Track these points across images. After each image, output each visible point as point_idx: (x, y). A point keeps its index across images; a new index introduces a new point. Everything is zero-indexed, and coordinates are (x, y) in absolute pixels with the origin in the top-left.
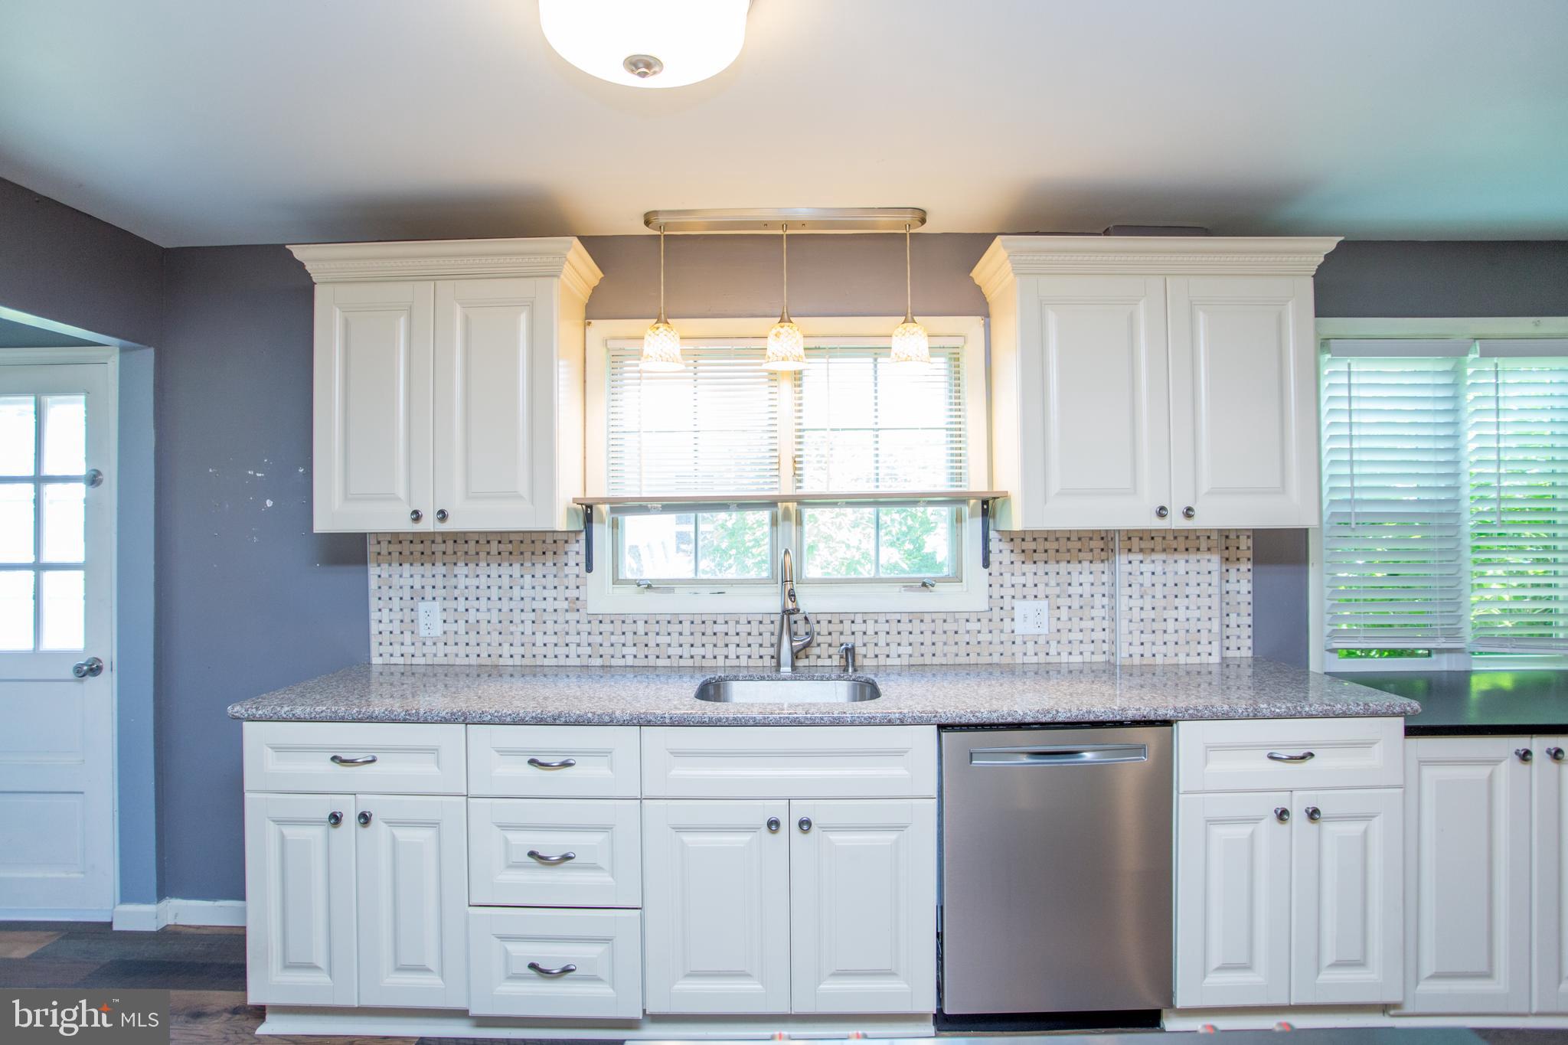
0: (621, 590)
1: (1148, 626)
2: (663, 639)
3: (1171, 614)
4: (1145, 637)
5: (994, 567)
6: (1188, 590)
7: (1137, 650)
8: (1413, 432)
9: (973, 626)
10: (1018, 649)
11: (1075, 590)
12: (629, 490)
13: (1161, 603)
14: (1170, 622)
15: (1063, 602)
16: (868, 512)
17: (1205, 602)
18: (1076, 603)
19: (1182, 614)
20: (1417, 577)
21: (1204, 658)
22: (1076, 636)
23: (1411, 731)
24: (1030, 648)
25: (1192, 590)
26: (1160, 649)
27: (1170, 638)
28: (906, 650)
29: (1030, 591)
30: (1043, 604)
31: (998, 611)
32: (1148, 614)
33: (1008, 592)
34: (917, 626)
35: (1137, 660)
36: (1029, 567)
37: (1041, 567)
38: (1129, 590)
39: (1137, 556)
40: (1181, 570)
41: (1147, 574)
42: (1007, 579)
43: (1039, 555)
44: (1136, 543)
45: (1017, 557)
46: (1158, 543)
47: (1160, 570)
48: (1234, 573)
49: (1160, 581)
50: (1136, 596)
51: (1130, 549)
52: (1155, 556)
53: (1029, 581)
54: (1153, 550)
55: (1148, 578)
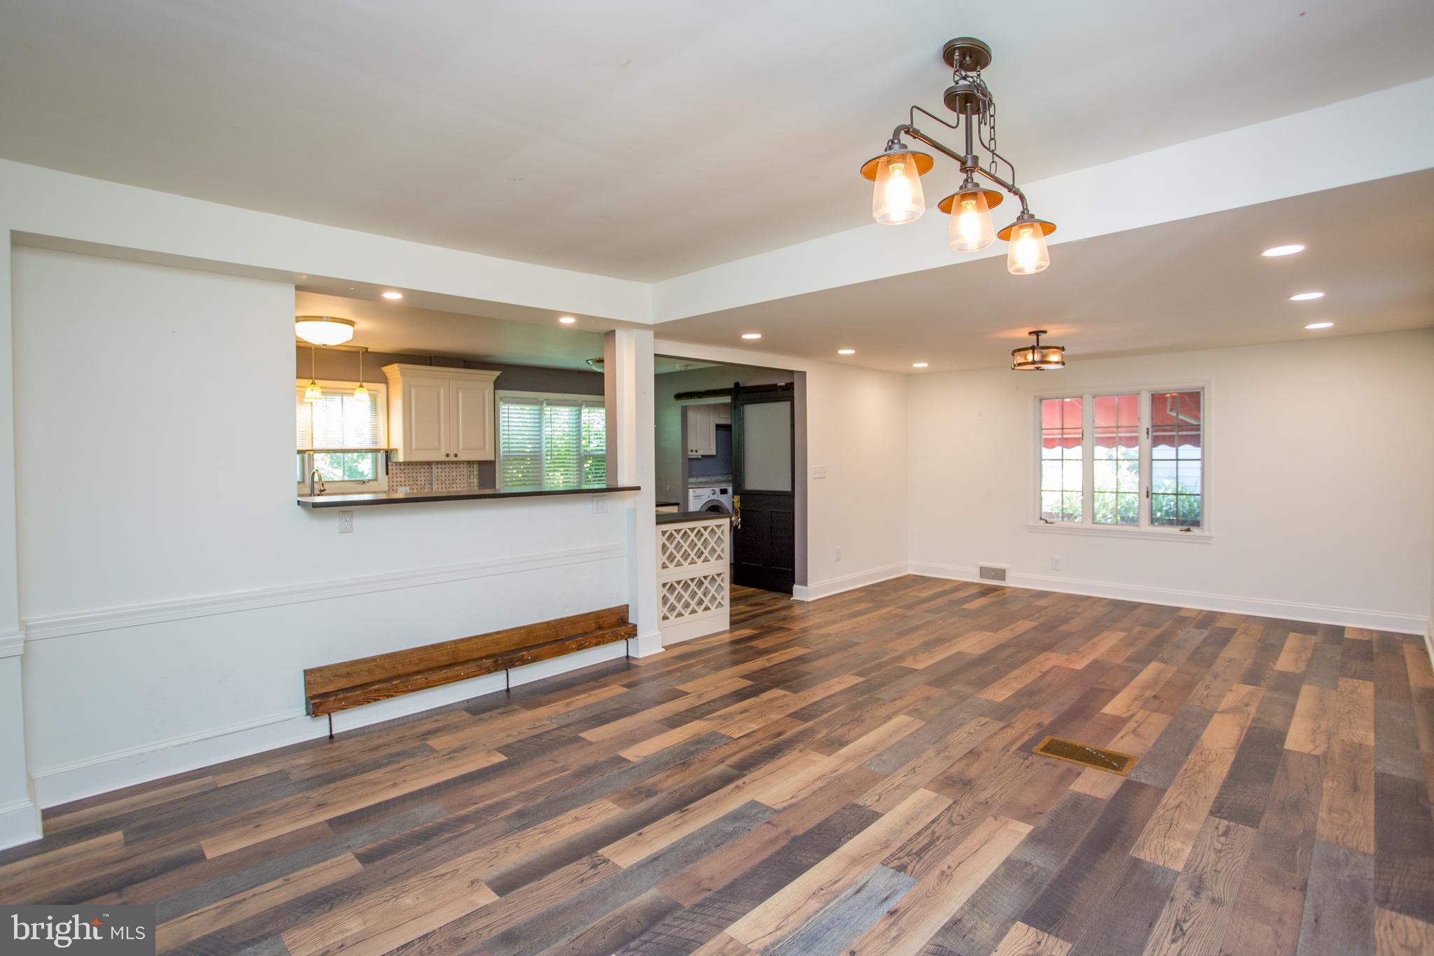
5: (390, 475)
6: (457, 481)
11: (419, 483)
15: (415, 487)
17: (462, 485)
29: (403, 483)
30: (407, 488)
31: (391, 490)
33: (395, 483)
36: (403, 475)
37: (407, 475)
38: (437, 482)
39: (439, 470)
40: (455, 475)
41: (443, 477)
42: (395, 479)
43: (406, 471)
44: (439, 466)
45: (398, 471)
46: (447, 466)
47: (447, 475)
48: (472, 476)
49: (447, 478)
50: (440, 483)
51: (437, 468)
52: (446, 470)
53: (403, 479)
54: (445, 468)
55: (443, 479)
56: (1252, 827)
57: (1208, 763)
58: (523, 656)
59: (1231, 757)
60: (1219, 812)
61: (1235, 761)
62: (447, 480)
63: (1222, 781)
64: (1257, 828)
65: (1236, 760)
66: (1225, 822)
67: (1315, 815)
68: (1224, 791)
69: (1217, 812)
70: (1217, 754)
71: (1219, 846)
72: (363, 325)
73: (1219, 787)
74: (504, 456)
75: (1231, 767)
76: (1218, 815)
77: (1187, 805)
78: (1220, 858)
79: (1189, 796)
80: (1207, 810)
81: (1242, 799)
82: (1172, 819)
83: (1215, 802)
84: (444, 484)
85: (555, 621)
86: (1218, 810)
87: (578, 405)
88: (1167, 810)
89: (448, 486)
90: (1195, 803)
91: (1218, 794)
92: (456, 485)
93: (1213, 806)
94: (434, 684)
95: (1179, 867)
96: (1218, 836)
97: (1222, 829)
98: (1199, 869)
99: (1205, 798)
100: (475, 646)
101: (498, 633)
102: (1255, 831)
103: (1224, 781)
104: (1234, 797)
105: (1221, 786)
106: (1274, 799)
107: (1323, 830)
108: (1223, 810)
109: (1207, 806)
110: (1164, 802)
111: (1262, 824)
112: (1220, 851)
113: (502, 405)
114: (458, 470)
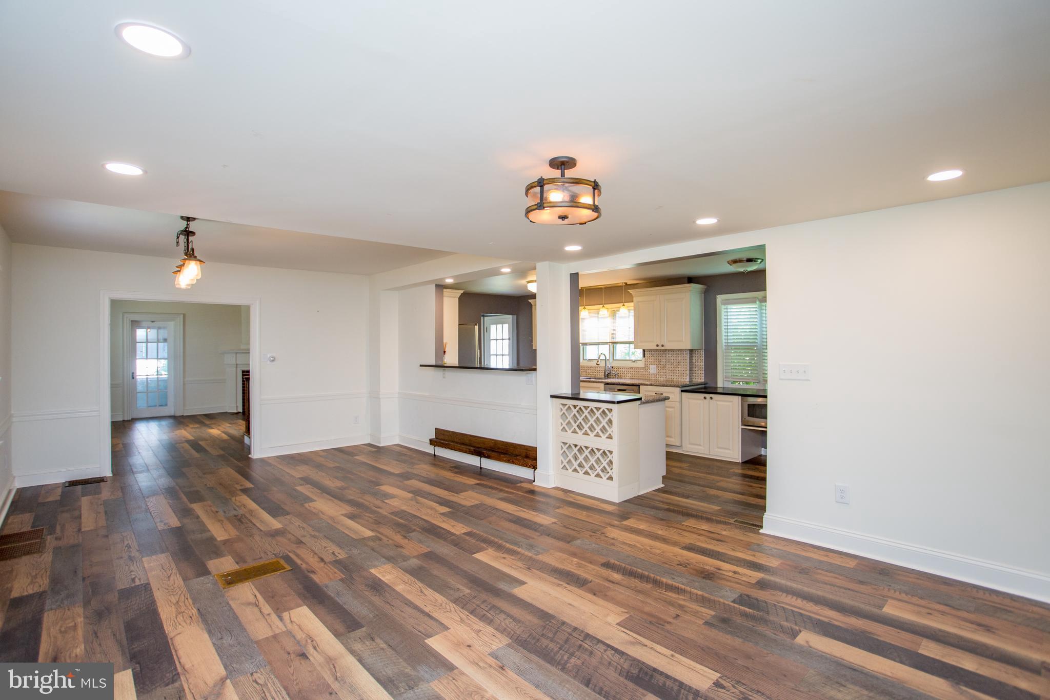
0: (585, 361)
1: (673, 372)
2: (589, 371)
3: (677, 369)
4: (672, 374)
5: (646, 357)
6: (681, 364)
7: (670, 377)
8: (748, 320)
9: (642, 370)
10: (651, 376)
12: (587, 341)
13: (675, 366)
14: (677, 371)
15: (659, 366)
16: (628, 345)
17: (685, 366)
18: (662, 366)
19: (680, 369)
20: (742, 363)
21: (685, 380)
22: (662, 374)
23: (682, 391)
24: (653, 376)
25: (682, 364)
26: (675, 377)
27: (677, 375)
28: (630, 375)
29: (653, 363)
30: (655, 366)
31: (646, 367)
32: (673, 369)
33: (649, 363)
34: (632, 370)
35: (670, 379)
36: (653, 358)
37: (655, 358)
38: (668, 363)
42: (649, 360)
43: (655, 355)
45: (651, 355)
48: (699, 360)
53: (653, 361)
55: (672, 361)
56: (122, 589)
57: (179, 613)
59: (168, 628)
60: (145, 586)
61: (163, 627)
63: (158, 604)
64: (118, 590)
65: (161, 627)
66: (137, 584)
67: (86, 617)
68: (151, 598)
69: (145, 585)
70: (180, 624)
71: (133, 573)
73: (157, 600)
74: (725, 346)
75: (160, 619)
76: (144, 585)
77: (165, 580)
78: (129, 570)
79: (168, 585)
80: (151, 583)
81: (137, 600)
82: (165, 571)
83: (151, 590)
84: (673, 365)
86: (147, 587)
88: (172, 573)
90: (162, 584)
91: (153, 595)
93: (150, 587)
95: (144, 559)
96: (136, 577)
97: (137, 580)
98: (135, 563)
99: (159, 589)
102: (118, 588)
103: (157, 606)
104: (143, 599)
105: (155, 601)
106: (116, 612)
107: (80, 610)
108: (143, 588)
109: (154, 586)
110: (178, 575)
111: (117, 594)
112: (131, 572)
113: (723, 307)
114: (682, 356)
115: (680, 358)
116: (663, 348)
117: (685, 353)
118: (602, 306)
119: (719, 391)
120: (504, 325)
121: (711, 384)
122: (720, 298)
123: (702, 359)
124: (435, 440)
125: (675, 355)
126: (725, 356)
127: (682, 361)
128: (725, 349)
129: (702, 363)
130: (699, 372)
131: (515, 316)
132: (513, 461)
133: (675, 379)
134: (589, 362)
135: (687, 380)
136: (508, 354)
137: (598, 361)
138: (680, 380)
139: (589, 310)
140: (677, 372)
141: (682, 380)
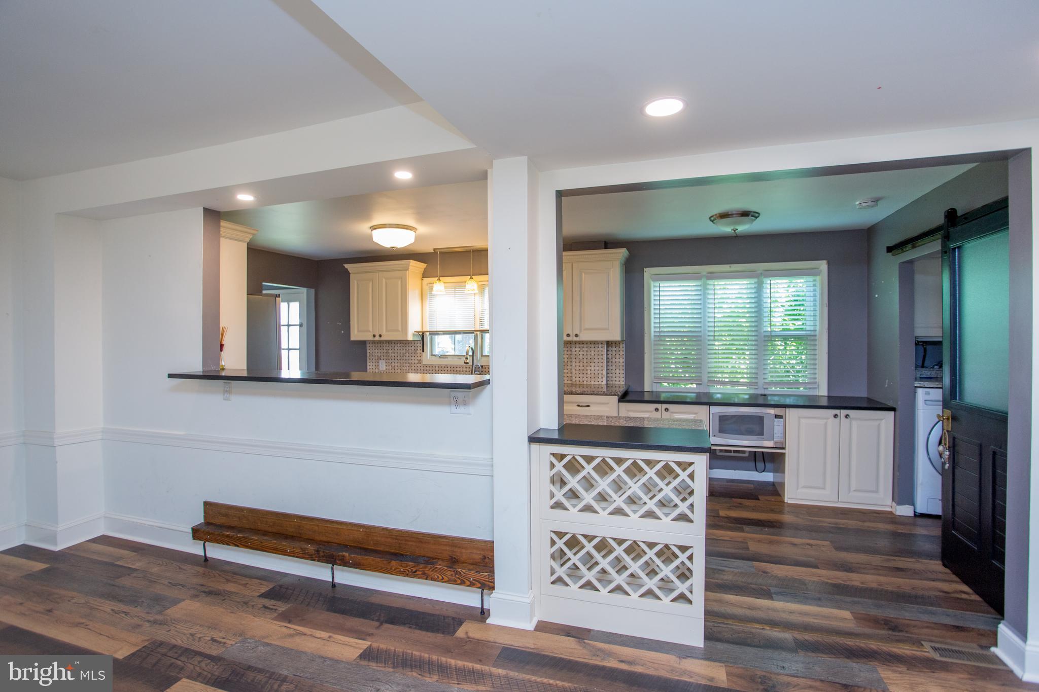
0: (434, 358)
1: (581, 372)
3: (589, 368)
4: (580, 375)
6: (595, 361)
7: (578, 379)
8: (688, 302)
12: (434, 328)
17: (599, 364)
19: (593, 368)
21: (600, 383)
23: (621, 401)
25: (596, 361)
27: (589, 376)
32: (582, 368)
35: (578, 383)
38: (575, 360)
39: (578, 349)
40: (593, 354)
41: (581, 356)
44: (578, 345)
46: (585, 346)
47: (585, 354)
48: (617, 355)
49: (585, 357)
50: (577, 362)
51: (576, 347)
52: (584, 349)
54: (583, 347)
55: (581, 357)
58: (344, 556)
62: (585, 359)
72: (423, 229)
74: (655, 336)
84: (581, 363)
85: (397, 531)
87: (759, 277)
89: (585, 364)
92: (594, 364)
94: (268, 550)
100: (316, 528)
101: (337, 523)
113: (652, 283)
114: (596, 349)
115: (593, 353)
116: (576, 339)
117: (600, 346)
118: (469, 277)
119: (646, 398)
120: (292, 304)
121: (635, 388)
122: (648, 272)
123: (621, 354)
124: (204, 528)
125: (585, 349)
126: (655, 350)
127: (596, 357)
128: (655, 341)
129: (621, 359)
130: (618, 371)
131: (313, 291)
132: (424, 574)
133: (585, 383)
134: (441, 359)
135: (602, 383)
136: (298, 348)
137: (467, 359)
138: (593, 383)
139: (444, 283)
140: (589, 372)
141: (596, 383)
